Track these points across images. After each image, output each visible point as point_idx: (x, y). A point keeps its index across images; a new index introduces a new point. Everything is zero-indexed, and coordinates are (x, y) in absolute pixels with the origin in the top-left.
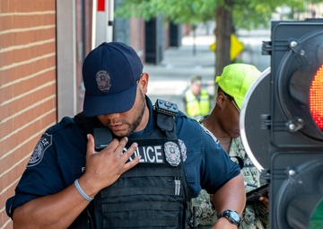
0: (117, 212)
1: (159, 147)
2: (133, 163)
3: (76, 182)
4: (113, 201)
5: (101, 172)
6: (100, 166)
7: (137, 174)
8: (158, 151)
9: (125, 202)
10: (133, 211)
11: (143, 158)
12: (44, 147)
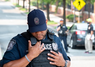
0: (38, 65)
1: (51, 45)
2: (43, 50)
3: (26, 56)
4: (37, 62)
5: (34, 53)
6: (34, 51)
7: (45, 53)
8: (50, 46)
9: (41, 62)
10: (43, 65)
11: (46, 48)
12: (13, 44)
